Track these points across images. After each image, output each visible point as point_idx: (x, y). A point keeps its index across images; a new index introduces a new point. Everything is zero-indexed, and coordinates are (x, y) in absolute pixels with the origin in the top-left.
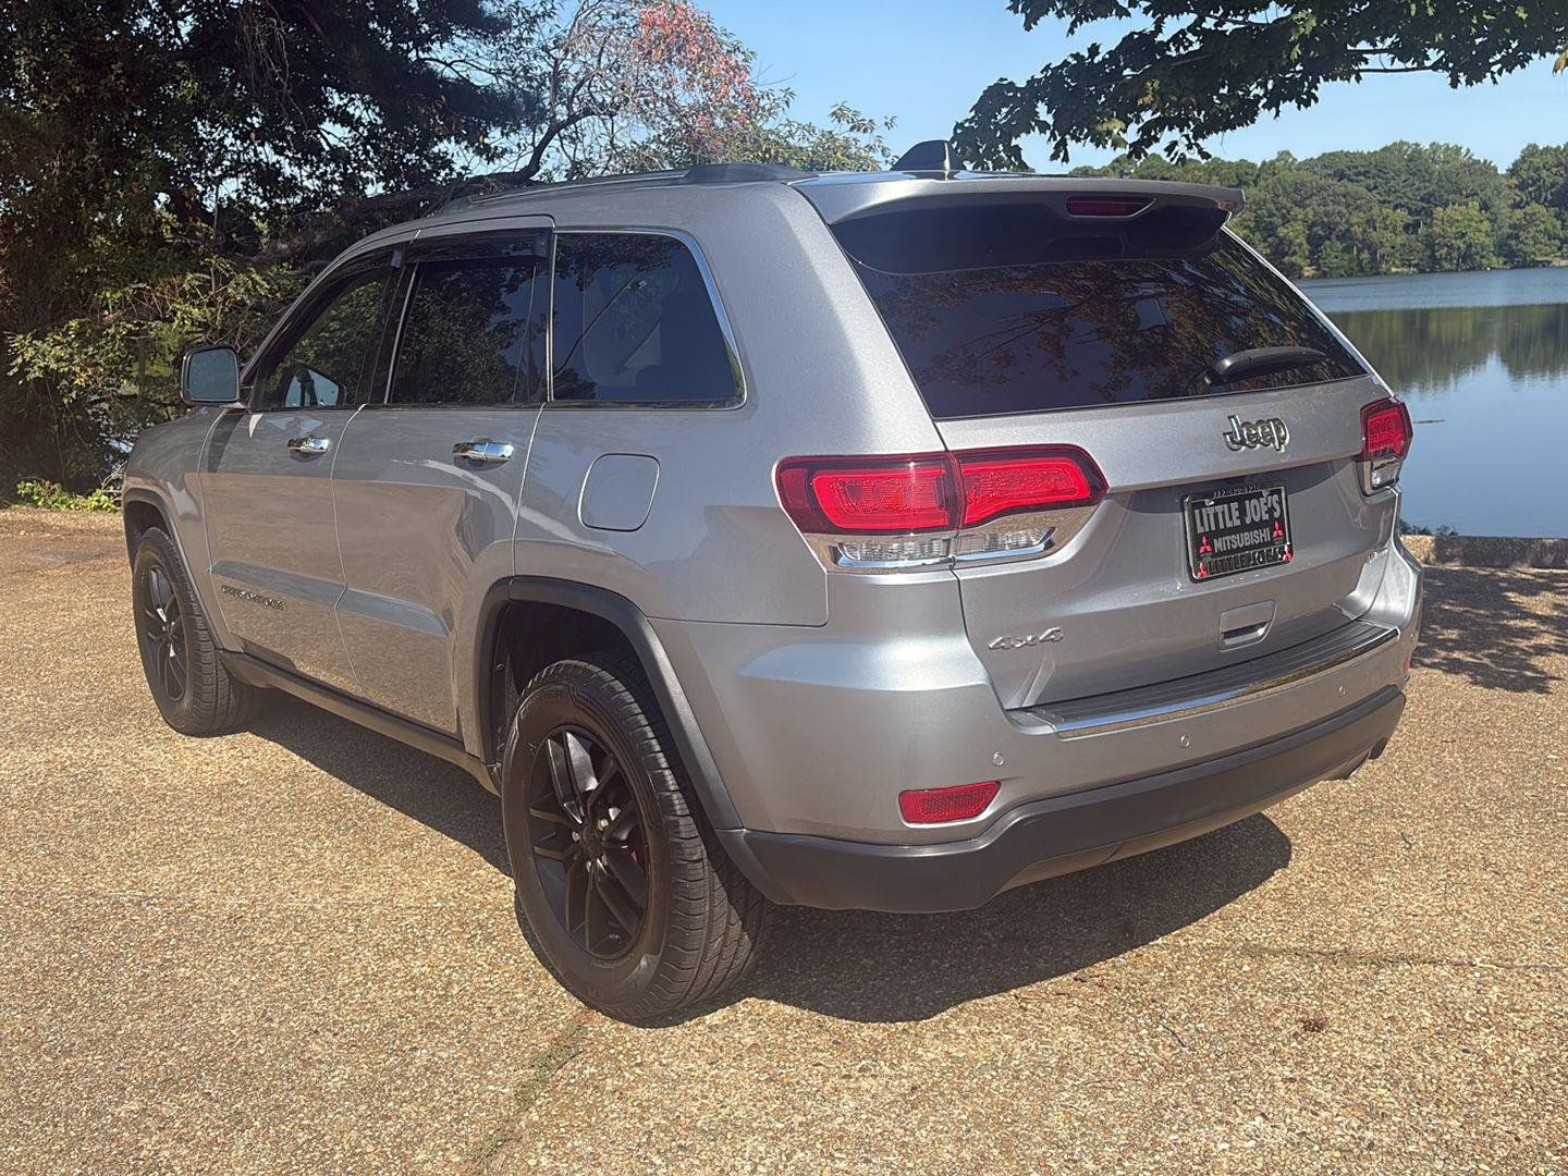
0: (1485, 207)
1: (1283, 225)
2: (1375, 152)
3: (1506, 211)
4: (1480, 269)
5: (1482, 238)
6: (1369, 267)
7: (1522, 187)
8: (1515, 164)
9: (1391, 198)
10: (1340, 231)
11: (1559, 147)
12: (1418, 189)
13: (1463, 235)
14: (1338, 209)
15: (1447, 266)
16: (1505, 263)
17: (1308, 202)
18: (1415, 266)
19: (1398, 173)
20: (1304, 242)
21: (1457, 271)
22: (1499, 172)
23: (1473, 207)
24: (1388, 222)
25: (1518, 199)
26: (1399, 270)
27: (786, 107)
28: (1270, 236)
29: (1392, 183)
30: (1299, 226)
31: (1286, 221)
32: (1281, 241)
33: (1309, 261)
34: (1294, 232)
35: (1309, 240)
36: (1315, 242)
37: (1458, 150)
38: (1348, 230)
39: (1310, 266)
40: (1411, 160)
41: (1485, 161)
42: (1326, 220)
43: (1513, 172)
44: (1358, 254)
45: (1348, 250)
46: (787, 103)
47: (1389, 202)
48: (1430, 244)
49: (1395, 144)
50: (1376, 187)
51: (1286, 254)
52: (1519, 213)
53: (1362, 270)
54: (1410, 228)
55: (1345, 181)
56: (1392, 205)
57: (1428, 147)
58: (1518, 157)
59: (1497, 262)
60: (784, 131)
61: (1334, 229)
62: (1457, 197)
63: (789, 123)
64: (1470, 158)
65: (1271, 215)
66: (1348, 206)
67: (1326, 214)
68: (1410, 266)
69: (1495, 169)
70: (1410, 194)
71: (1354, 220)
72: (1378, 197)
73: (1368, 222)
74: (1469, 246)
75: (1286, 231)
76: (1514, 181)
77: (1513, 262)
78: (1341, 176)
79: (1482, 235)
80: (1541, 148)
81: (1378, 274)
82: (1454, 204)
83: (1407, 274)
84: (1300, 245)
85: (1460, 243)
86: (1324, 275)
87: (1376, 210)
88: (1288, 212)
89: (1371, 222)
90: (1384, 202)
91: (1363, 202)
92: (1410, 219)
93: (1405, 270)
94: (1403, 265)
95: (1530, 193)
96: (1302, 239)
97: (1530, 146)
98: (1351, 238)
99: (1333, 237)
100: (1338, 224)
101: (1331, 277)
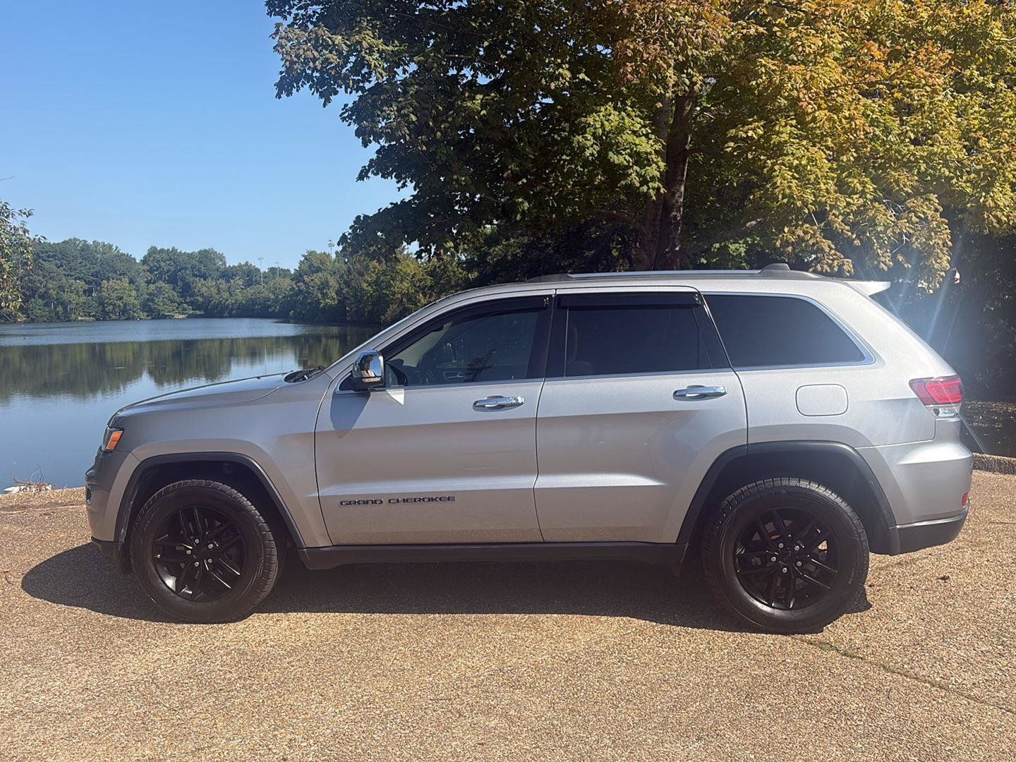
0: (131, 282)
2: (58, 244)
3: (144, 285)
4: (133, 319)
5: (132, 300)
6: (62, 315)
7: (151, 271)
8: (145, 257)
9: (72, 273)
10: (41, 292)
11: (169, 250)
12: (89, 269)
13: (121, 298)
14: (38, 278)
15: (114, 317)
16: (148, 316)
18: (93, 316)
21: (119, 320)
23: (126, 282)
24: (73, 288)
25: (149, 278)
26: (83, 318)
29: (72, 264)
37: (110, 247)
38: (46, 292)
40: (82, 250)
41: (128, 254)
42: (31, 285)
43: (144, 261)
44: (55, 308)
45: (47, 305)
47: (71, 276)
48: (102, 304)
49: (70, 239)
50: (62, 266)
52: (152, 287)
53: (59, 318)
54: (88, 292)
56: (74, 277)
57: (92, 243)
58: (146, 254)
59: (143, 315)
61: (36, 291)
62: (115, 275)
64: (118, 252)
67: (30, 281)
68: (90, 316)
69: (134, 259)
70: (83, 271)
71: (50, 286)
72: (64, 272)
73: (59, 287)
74: (125, 305)
76: (146, 267)
77: (152, 316)
79: (132, 298)
80: (159, 249)
81: (70, 321)
82: (113, 279)
83: (89, 322)
85: (119, 303)
86: (33, 321)
87: (64, 280)
89: (61, 288)
90: (68, 275)
91: (55, 274)
92: (86, 287)
93: (87, 319)
94: (86, 316)
95: (156, 275)
97: (152, 247)
98: (49, 297)
99: (36, 296)
100: (39, 288)
101: (38, 322)
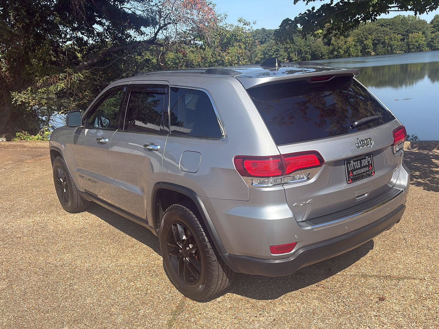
0: (424, 33)
1: (366, 40)
2: (392, 18)
3: (430, 34)
4: (422, 51)
5: (423, 42)
6: (390, 51)
7: (434, 27)
8: (432, 21)
9: (397, 32)
10: (382, 41)
12: (404, 29)
13: (418, 41)
14: (381, 35)
15: (413, 50)
16: (430, 49)
17: (372, 34)
18: (404, 51)
19: (399, 24)
20: (372, 45)
21: (416, 52)
22: (428, 23)
23: (420, 34)
24: (396, 39)
25: (433, 30)
26: (399, 52)
27: (225, 19)
28: (362, 44)
29: (397, 27)
30: (370, 41)
31: (366, 39)
32: (365, 45)
33: (373, 51)
34: (369, 42)
35: (373, 44)
36: (375, 45)
37: (416, 17)
38: (384, 41)
39: (373, 52)
40: (402, 20)
41: (424, 20)
42: (378, 38)
43: (432, 23)
44: (387, 48)
45: (384, 47)
46: (225, 18)
47: (396, 33)
48: (408, 45)
49: (397, 16)
50: (392, 29)
51: (366, 49)
52: (433, 35)
53: (388, 52)
54: (402, 40)
55: (383, 27)
56: (397, 33)
57: (407, 16)
58: (433, 18)
59: (427, 49)
60: (225, 26)
61: (380, 41)
62: (415, 31)
63: (226, 24)
64: (419, 19)
65: (362, 38)
66: (384, 34)
67: (378, 37)
68: (402, 51)
69: (426, 22)
70: (402, 30)
71: (386, 38)
72: (393, 31)
73: (390, 39)
74: (419, 44)
75: (366, 42)
76: (432, 25)
77: (432, 49)
78: (382, 25)
79: (423, 41)
81: (393, 53)
82: (415, 33)
83: (402, 53)
84: (370, 46)
85: (416, 44)
86: (378, 54)
87: (392, 35)
88: (367, 37)
89: (391, 39)
90: (395, 33)
91: (388, 33)
92: (402, 37)
93: (401, 52)
94: (400, 51)
95: (436, 29)
96: (371, 44)
97: (436, 15)
98: (385, 43)
99: (380, 43)
100: (381, 39)
101: (380, 55)
